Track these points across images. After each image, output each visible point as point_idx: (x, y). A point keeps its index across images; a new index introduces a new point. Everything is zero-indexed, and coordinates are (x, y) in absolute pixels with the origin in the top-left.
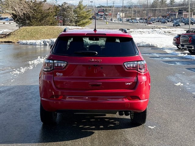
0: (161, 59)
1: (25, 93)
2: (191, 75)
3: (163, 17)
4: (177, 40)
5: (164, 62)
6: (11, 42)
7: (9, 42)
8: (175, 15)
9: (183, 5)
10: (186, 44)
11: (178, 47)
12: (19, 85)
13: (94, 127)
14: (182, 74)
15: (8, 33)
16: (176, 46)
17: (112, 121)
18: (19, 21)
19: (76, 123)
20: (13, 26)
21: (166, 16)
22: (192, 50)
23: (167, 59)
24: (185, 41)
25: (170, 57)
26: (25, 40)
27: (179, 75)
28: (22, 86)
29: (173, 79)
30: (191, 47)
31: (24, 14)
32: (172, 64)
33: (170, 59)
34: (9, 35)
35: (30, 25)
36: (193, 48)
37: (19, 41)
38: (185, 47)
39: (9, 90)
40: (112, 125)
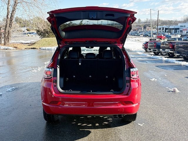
0: (136, 59)
1: (37, 90)
2: (160, 71)
3: (134, 30)
4: (145, 45)
5: (138, 61)
6: (35, 48)
7: (34, 48)
8: (141, 29)
9: (146, 22)
10: (152, 48)
11: (145, 50)
12: (34, 81)
13: (90, 125)
14: (153, 70)
15: (34, 42)
16: (144, 50)
17: (106, 117)
18: (41, 35)
19: (75, 120)
20: (37, 38)
21: (135, 30)
22: (156, 52)
23: (140, 59)
24: (151, 46)
25: (142, 58)
26: (45, 47)
27: (151, 72)
28: (36, 82)
29: (148, 75)
30: (156, 50)
31: (44, 30)
32: (144, 63)
33: (142, 59)
34: (34, 43)
35: (48, 37)
36: (157, 51)
37: (40, 48)
38: (152, 50)
39: (25, 86)
40: (106, 123)
